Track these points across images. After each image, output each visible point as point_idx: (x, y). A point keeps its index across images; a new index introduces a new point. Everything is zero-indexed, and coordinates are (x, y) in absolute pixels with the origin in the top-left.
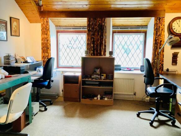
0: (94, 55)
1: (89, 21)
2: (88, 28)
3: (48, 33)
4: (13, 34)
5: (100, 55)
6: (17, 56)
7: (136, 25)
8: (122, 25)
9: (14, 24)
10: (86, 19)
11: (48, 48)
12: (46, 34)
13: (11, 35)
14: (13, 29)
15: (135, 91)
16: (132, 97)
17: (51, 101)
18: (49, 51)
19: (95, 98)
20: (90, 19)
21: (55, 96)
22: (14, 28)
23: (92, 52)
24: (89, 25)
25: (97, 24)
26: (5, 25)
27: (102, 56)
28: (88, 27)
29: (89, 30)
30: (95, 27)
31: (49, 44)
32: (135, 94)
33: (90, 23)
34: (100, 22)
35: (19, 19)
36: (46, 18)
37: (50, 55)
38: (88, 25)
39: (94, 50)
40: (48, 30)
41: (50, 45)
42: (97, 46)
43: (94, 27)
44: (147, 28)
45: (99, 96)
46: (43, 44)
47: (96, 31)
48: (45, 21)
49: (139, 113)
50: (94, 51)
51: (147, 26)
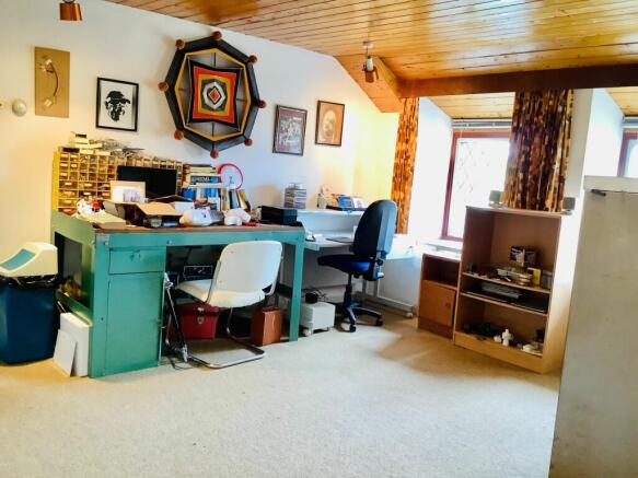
0: (524, 207)
1: (519, 101)
2: (515, 124)
3: (412, 137)
4: (321, 139)
5: (540, 209)
6: (325, 192)
9: (329, 116)
10: (513, 94)
11: (406, 179)
12: (407, 142)
13: (316, 143)
14: (323, 129)
17: (379, 317)
18: (406, 187)
19: (496, 339)
20: (522, 95)
21: (406, 312)
22: (327, 127)
23: (519, 195)
24: (518, 114)
25: (542, 109)
26: (300, 119)
27: (547, 210)
28: (513, 118)
29: (515, 130)
30: (535, 119)
31: (408, 168)
33: (521, 108)
34: (551, 103)
35: (343, 105)
36: (410, 100)
37: (408, 196)
38: (514, 114)
39: (525, 189)
40: (413, 130)
41: (412, 170)
42: (535, 178)
43: (532, 119)
45: (506, 334)
46: (397, 166)
47: (537, 130)
48: (409, 106)
50: (524, 194)
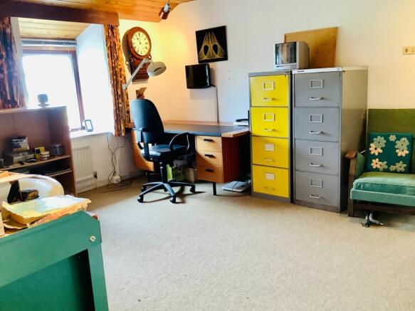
5: (13, 107)
7: (56, 37)
8: (27, 36)
15: (95, 170)
16: (89, 183)
27: (18, 107)
32: (96, 176)
44: (75, 44)
49: (142, 197)
51: (74, 40)
